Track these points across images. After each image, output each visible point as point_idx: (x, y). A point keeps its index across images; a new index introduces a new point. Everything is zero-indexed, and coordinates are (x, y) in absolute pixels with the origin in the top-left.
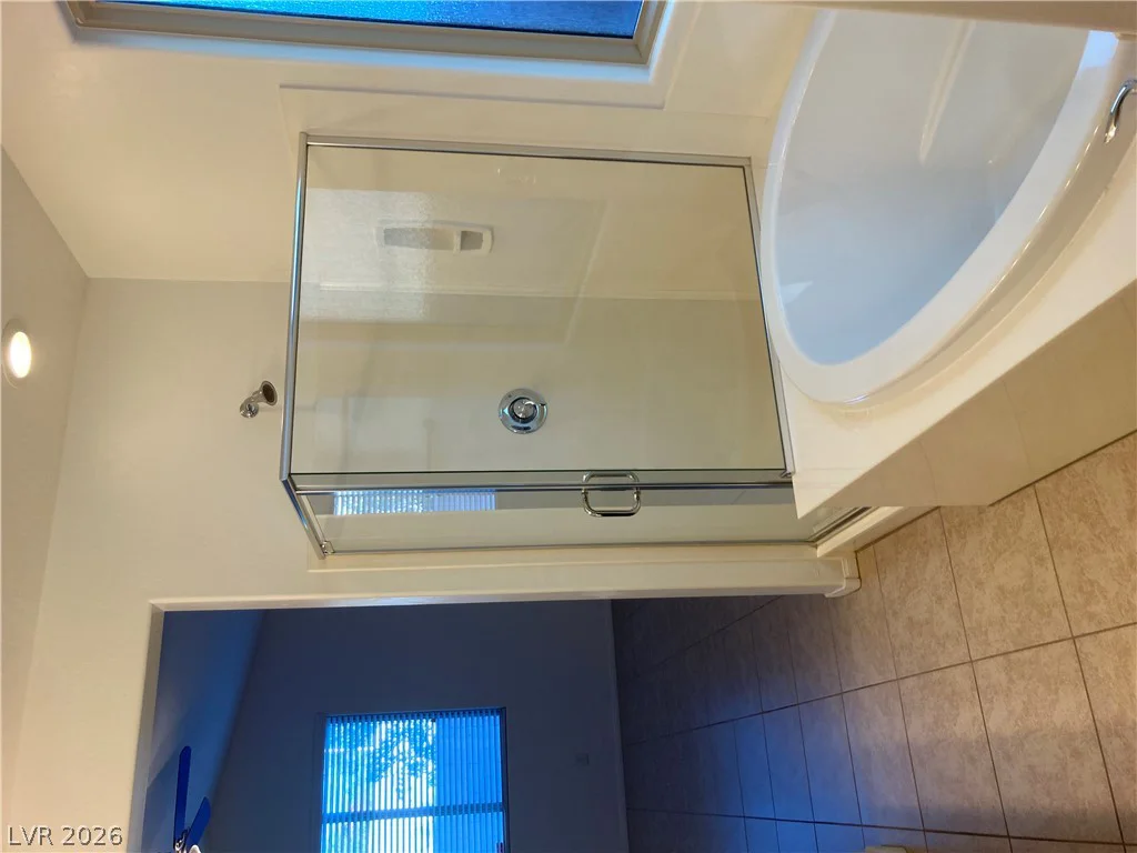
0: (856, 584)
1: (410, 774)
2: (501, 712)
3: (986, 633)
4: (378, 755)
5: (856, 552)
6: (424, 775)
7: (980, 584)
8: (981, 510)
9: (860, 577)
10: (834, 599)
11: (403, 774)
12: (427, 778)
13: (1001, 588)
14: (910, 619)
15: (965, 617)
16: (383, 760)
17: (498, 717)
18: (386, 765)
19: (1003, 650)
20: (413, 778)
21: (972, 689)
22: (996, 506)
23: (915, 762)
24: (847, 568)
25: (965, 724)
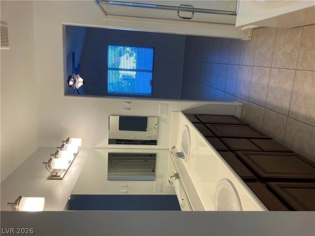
0: (250, 39)
1: (129, 56)
2: (154, 48)
3: (277, 62)
4: (121, 50)
5: (253, 30)
6: (133, 57)
7: (280, 49)
8: (288, 29)
9: (252, 37)
10: (244, 41)
11: (128, 56)
12: (134, 57)
13: (285, 52)
14: (261, 52)
15: (274, 56)
16: (123, 51)
17: (153, 49)
18: (124, 53)
19: (279, 67)
20: (130, 57)
21: (269, 74)
22: (292, 29)
23: (251, 86)
24: (249, 34)
25: (265, 81)
